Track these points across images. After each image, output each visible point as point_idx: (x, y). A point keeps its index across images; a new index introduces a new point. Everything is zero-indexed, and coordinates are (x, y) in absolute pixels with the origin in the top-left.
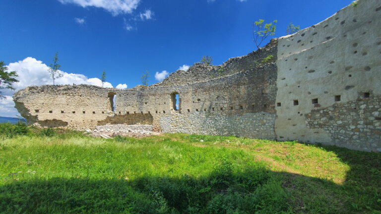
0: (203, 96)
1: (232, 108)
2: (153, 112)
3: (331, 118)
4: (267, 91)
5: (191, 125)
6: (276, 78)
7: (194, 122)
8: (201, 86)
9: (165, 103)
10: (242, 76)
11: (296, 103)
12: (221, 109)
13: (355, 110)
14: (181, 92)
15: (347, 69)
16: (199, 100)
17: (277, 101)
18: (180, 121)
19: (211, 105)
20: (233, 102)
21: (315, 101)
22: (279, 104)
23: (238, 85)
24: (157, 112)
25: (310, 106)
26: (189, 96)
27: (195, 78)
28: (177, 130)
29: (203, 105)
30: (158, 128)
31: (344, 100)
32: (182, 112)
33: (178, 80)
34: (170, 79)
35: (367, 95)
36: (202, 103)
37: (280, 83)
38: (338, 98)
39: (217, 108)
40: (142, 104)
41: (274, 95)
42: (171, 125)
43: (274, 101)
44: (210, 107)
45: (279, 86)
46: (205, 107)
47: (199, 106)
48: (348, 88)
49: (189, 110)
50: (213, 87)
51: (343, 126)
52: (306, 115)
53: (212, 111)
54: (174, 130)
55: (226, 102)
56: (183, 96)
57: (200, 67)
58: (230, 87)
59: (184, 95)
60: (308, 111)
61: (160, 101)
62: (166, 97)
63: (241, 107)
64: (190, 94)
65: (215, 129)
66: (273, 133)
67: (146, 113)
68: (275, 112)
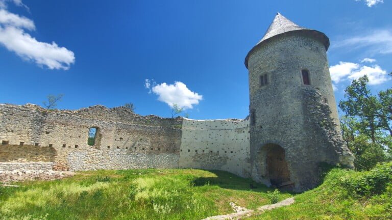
0: (126, 136)
1: (152, 149)
2: (57, 146)
3: (201, 158)
4: (176, 143)
5: (110, 161)
6: (181, 137)
7: (113, 158)
8: (126, 128)
9: (79, 137)
10: (162, 130)
11: (189, 151)
12: (143, 149)
13: (208, 156)
14: (103, 129)
15: (207, 142)
16: (121, 138)
17: (181, 149)
18: (97, 157)
19: (134, 145)
20: (154, 145)
21: (196, 151)
22: (181, 150)
23: (159, 135)
24: (64, 146)
25: (194, 153)
26: (112, 134)
27: (119, 118)
28: (91, 166)
29: (125, 144)
30: (63, 166)
31: (205, 152)
32: (102, 149)
33: (100, 115)
34: (90, 112)
35: (211, 152)
36: (124, 142)
37: (183, 140)
38: (203, 151)
39: (140, 148)
40: (39, 132)
41: (180, 145)
42: (84, 162)
43: (179, 149)
44: (133, 146)
45: (182, 141)
46: (127, 145)
47: (120, 144)
48: (207, 148)
49: (109, 147)
50: (138, 131)
51: (204, 161)
52: (193, 157)
53: (133, 150)
54: (88, 167)
55: (148, 144)
56: (104, 133)
57: (126, 111)
58: (152, 134)
59: (106, 131)
60: (193, 155)
61: (74, 133)
62: (84, 130)
63: (159, 149)
64: (113, 132)
65: (135, 164)
66: (177, 165)
67: (45, 145)
68: (179, 154)
